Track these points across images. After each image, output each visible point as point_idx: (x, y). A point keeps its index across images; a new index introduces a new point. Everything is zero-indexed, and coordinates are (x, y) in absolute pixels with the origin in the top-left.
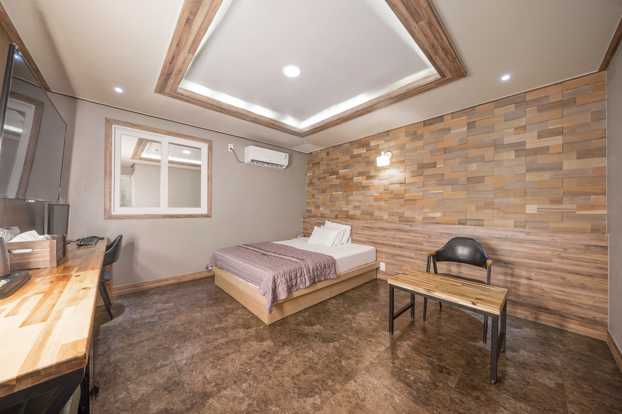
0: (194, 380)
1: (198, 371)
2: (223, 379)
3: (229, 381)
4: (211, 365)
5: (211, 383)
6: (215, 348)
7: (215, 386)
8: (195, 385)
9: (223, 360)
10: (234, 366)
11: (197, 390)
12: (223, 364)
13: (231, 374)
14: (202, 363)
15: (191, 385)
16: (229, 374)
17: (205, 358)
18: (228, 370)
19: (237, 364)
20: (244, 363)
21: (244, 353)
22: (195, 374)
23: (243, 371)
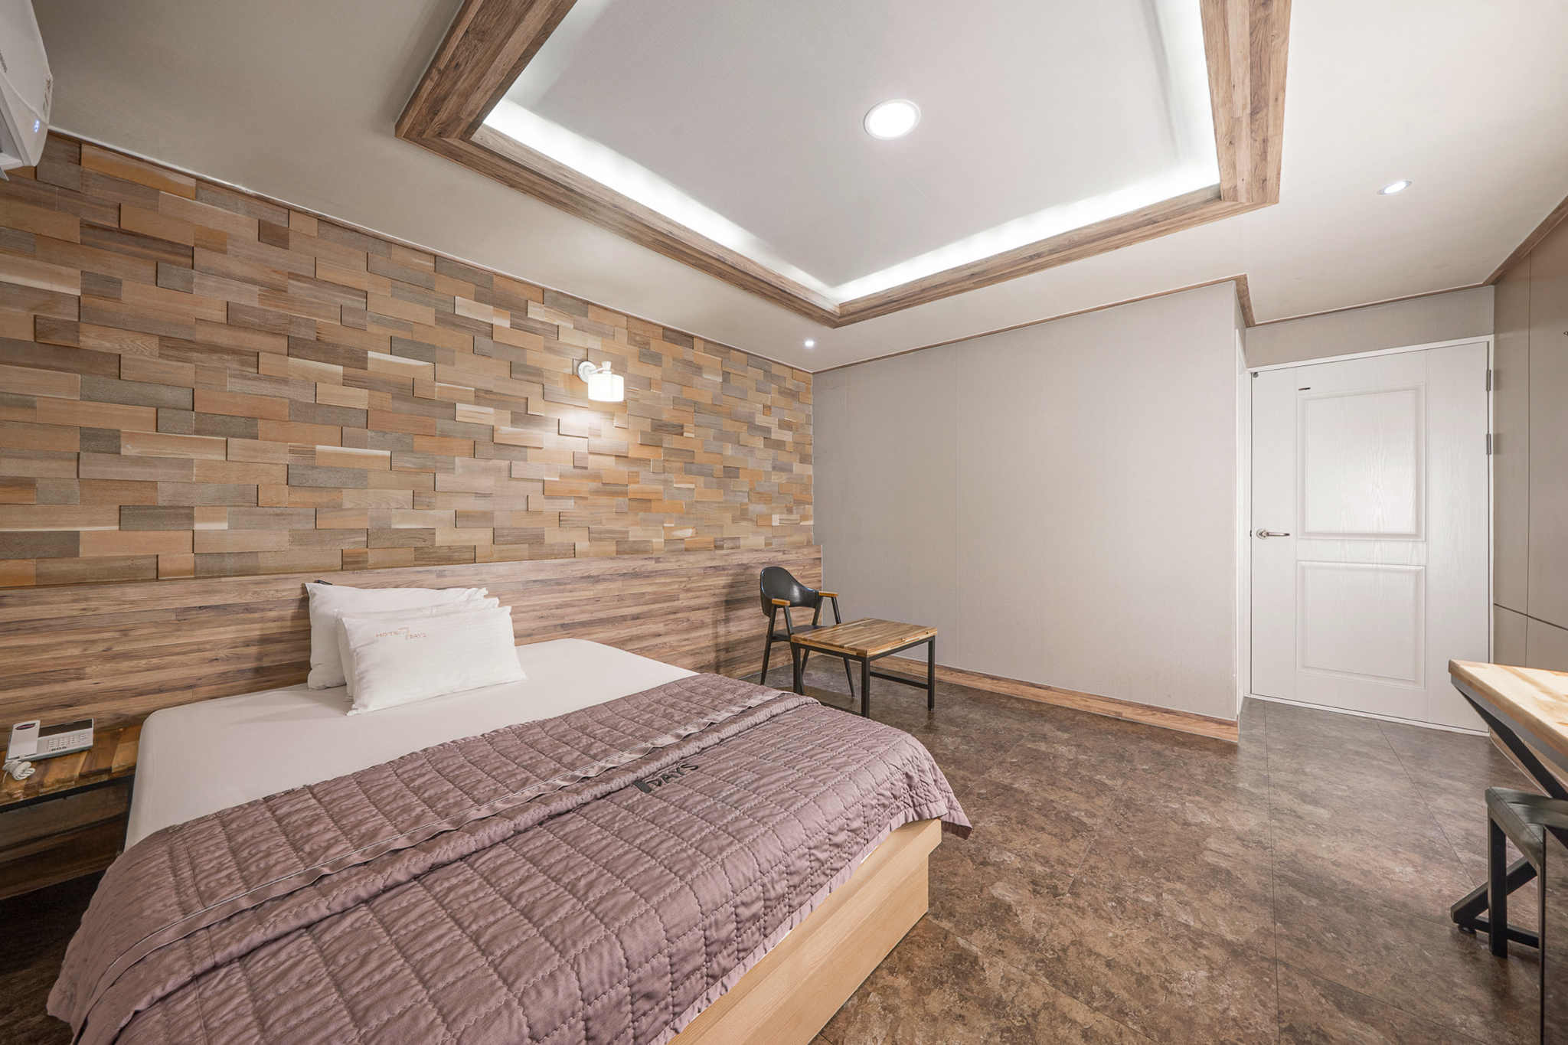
0: (1242, 998)
1: (1220, 1007)
2: (1175, 940)
3: (1167, 928)
4: (1175, 986)
5: (1207, 958)
6: (1121, 1011)
7: (1201, 945)
8: (1249, 988)
9: (1134, 966)
10: (1128, 935)
11: (1249, 976)
12: (1146, 959)
13: (1150, 930)
14: (1193, 1015)
15: (1256, 995)
16: (1152, 934)
17: (1177, 1017)
18: (1147, 940)
19: (1116, 930)
20: (1103, 918)
21: (1075, 929)
22: (1233, 1007)
23: (1122, 913)
